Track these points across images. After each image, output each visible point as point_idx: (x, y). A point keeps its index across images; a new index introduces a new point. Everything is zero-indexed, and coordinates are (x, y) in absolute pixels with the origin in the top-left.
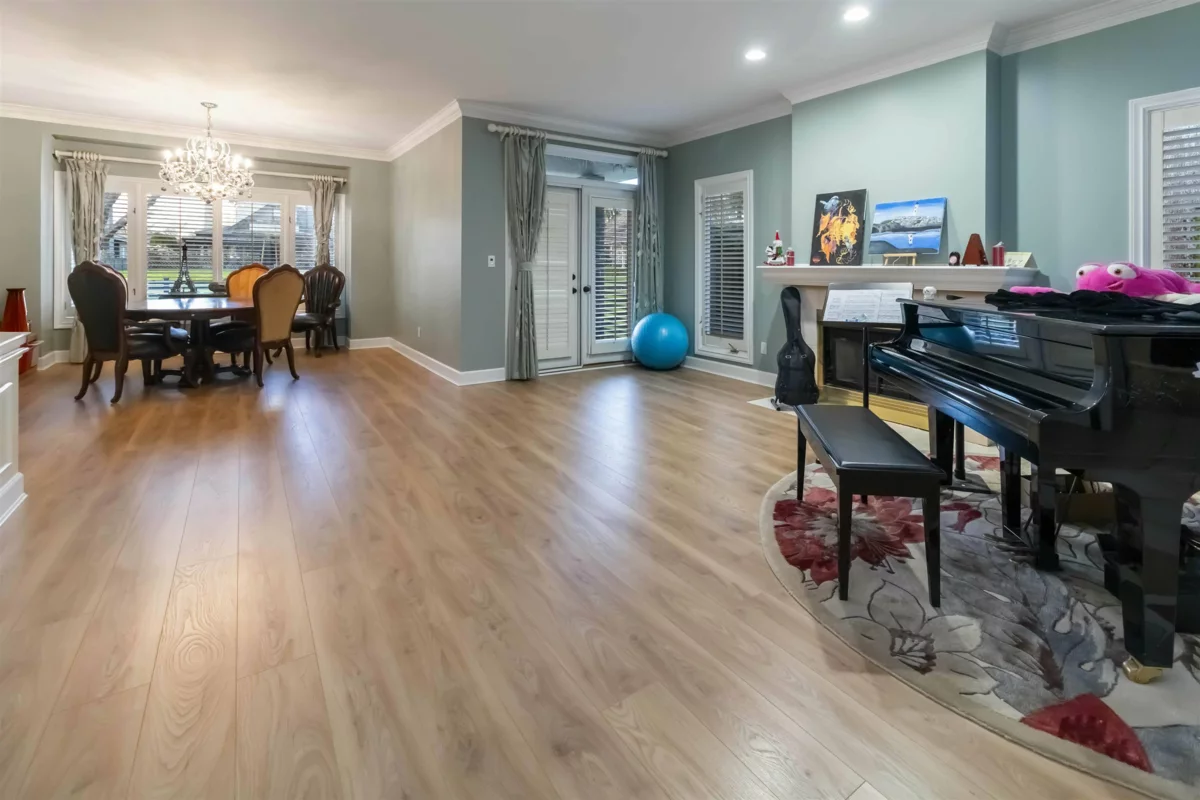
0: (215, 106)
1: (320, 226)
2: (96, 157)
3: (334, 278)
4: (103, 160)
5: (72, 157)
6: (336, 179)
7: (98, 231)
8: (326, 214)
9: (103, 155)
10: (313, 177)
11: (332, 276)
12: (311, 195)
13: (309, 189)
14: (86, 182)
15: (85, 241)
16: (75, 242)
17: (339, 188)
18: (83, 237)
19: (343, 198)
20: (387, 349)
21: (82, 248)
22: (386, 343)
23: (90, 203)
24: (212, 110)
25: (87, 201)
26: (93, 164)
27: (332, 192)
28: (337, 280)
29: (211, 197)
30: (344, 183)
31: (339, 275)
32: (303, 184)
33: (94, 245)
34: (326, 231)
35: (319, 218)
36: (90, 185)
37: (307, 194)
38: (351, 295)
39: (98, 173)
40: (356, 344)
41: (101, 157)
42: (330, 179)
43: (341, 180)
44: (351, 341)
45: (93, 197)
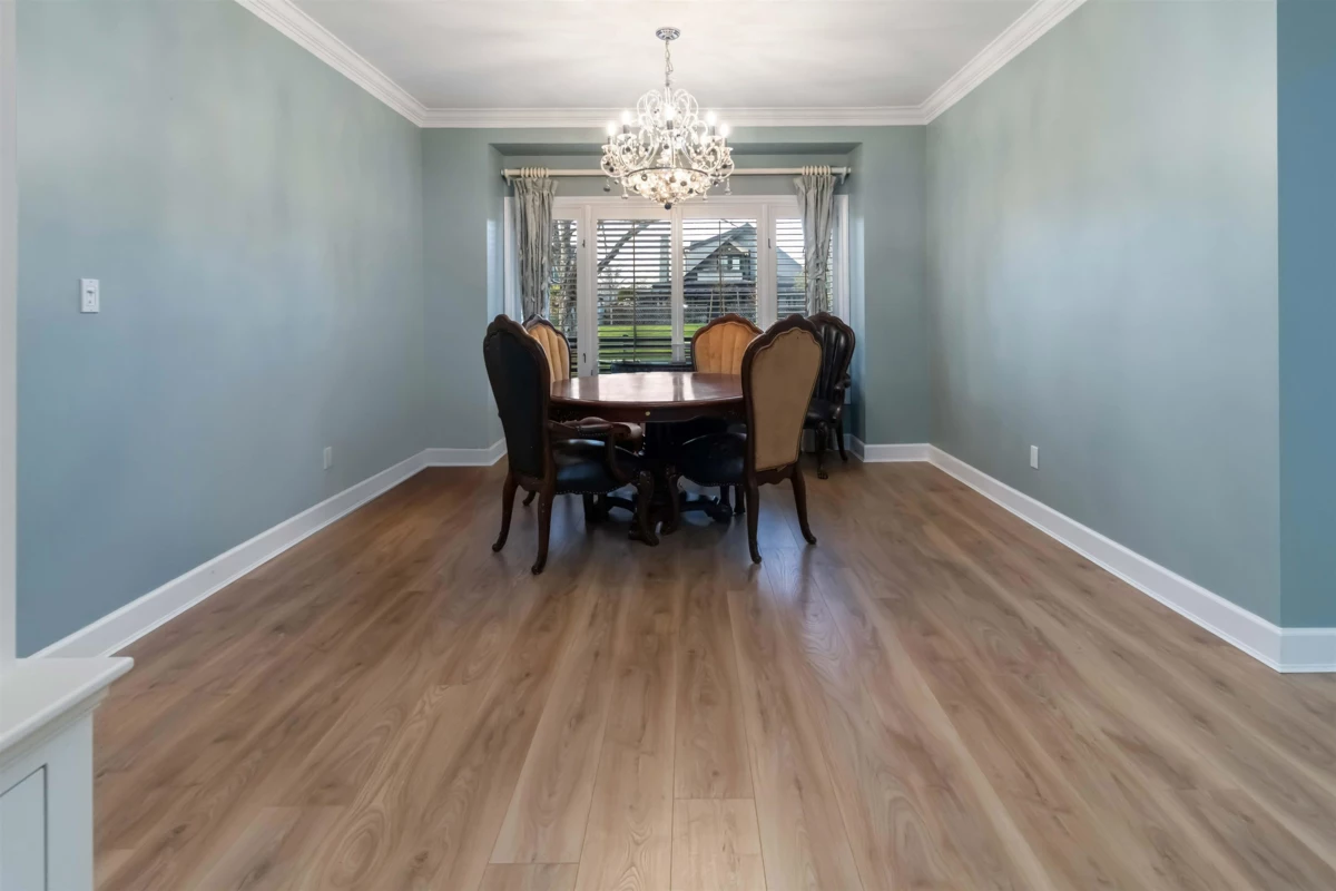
0: (677, 33)
1: (813, 249)
2: (543, 172)
3: (838, 338)
4: (550, 176)
5: (519, 176)
6: (835, 170)
7: (546, 273)
8: (822, 229)
9: (550, 169)
10: (802, 170)
11: (834, 333)
12: (799, 202)
13: (795, 191)
14: (533, 206)
15: (533, 288)
16: (523, 290)
17: (841, 185)
18: (531, 284)
19: (844, 200)
20: (925, 465)
21: (531, 298)
22: (924, 453)
23: (537, 236)
24: (670, 42)
25: (534, 233)
26: (540, 182)
27: (830, 191)
28: (842, 340)
29: (673, 195)
30: (848, 175)
31: (846, 331)
32: (787, 184)
33: (542, 292)
34: (821, 258)
35: (812, 238)
36: (537, 213)
37: (791, 199)
38: (865, 366)
39: (545, 193)
40: (876, 453)
41: (549, 172)
42: (826, 170)
43: (843, 171)
44: (867, 447)
45: (540, 228)
